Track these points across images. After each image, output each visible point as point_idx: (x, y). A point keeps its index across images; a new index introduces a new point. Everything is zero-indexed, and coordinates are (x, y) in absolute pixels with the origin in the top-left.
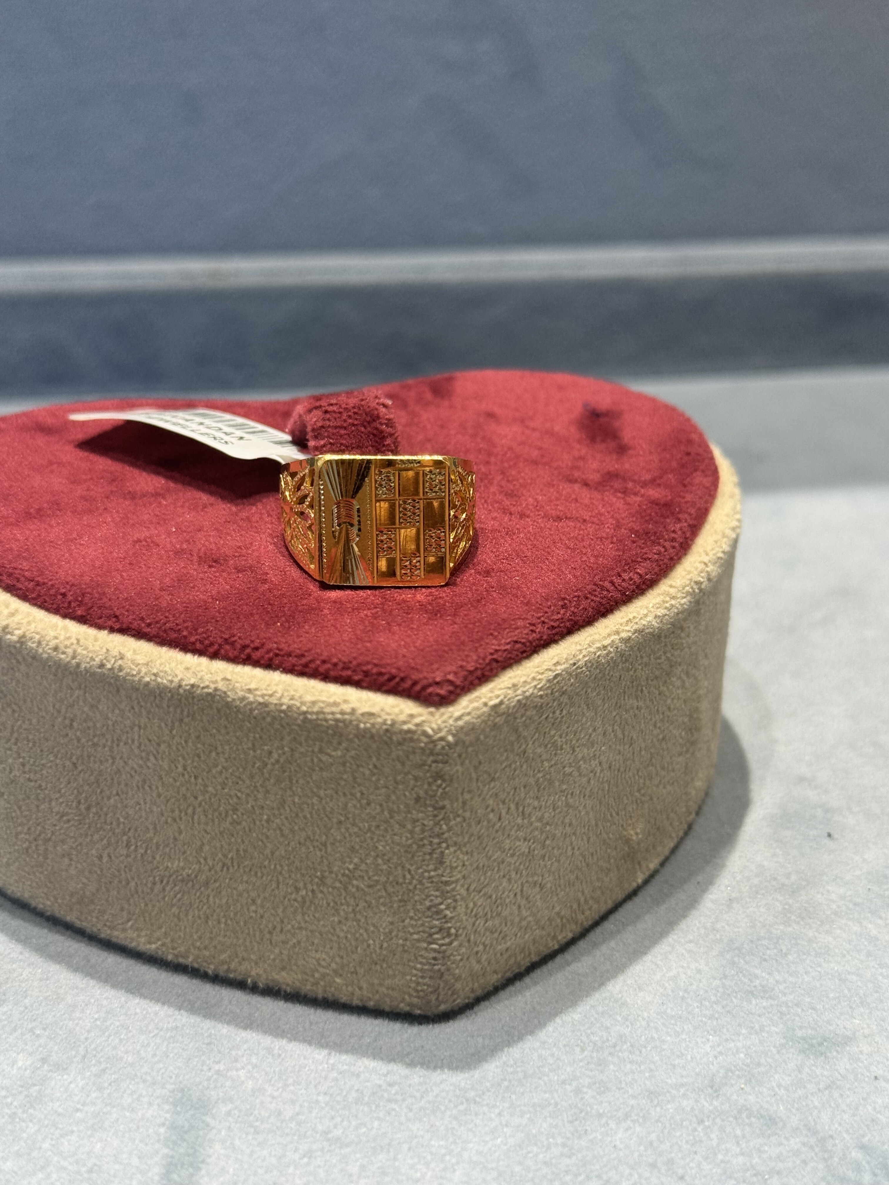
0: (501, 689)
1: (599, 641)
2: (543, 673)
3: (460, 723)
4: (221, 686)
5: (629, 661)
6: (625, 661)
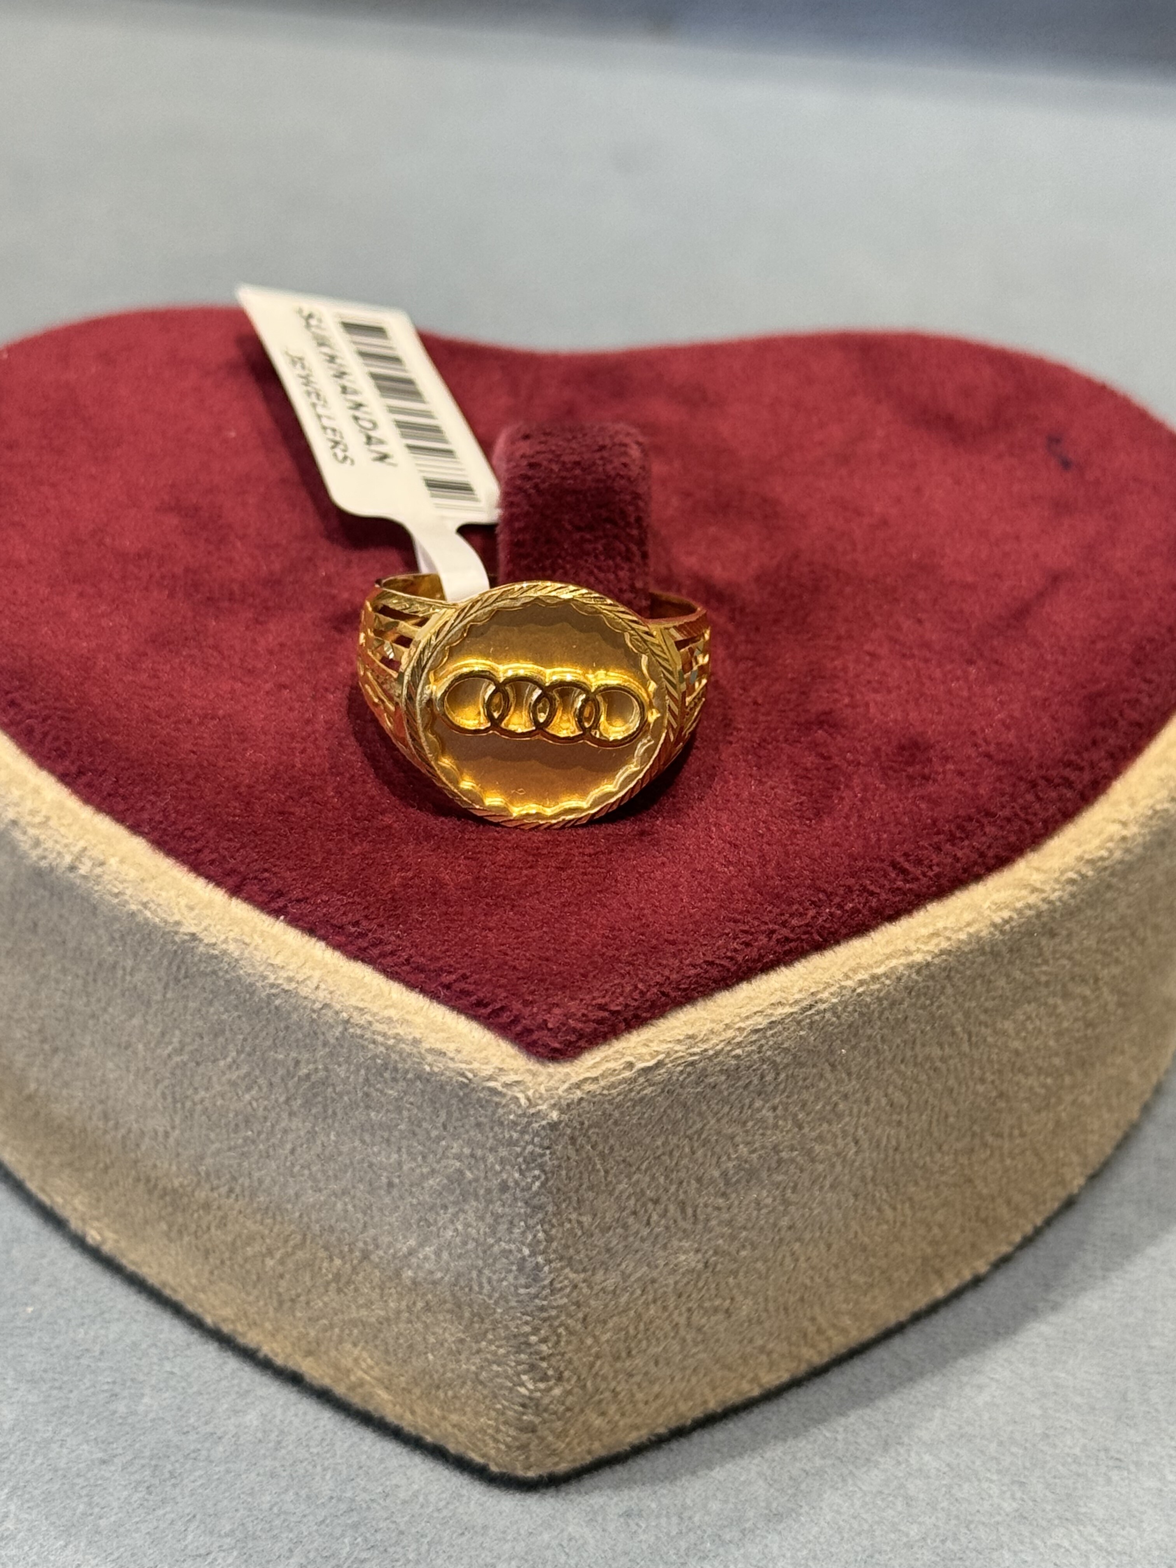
0: (664, 1041)
1: (870, 966)
2: (747, 1018)
3: (579, 1093)
4: (232, 947)
5: (925, 994)
6: (918, 996)
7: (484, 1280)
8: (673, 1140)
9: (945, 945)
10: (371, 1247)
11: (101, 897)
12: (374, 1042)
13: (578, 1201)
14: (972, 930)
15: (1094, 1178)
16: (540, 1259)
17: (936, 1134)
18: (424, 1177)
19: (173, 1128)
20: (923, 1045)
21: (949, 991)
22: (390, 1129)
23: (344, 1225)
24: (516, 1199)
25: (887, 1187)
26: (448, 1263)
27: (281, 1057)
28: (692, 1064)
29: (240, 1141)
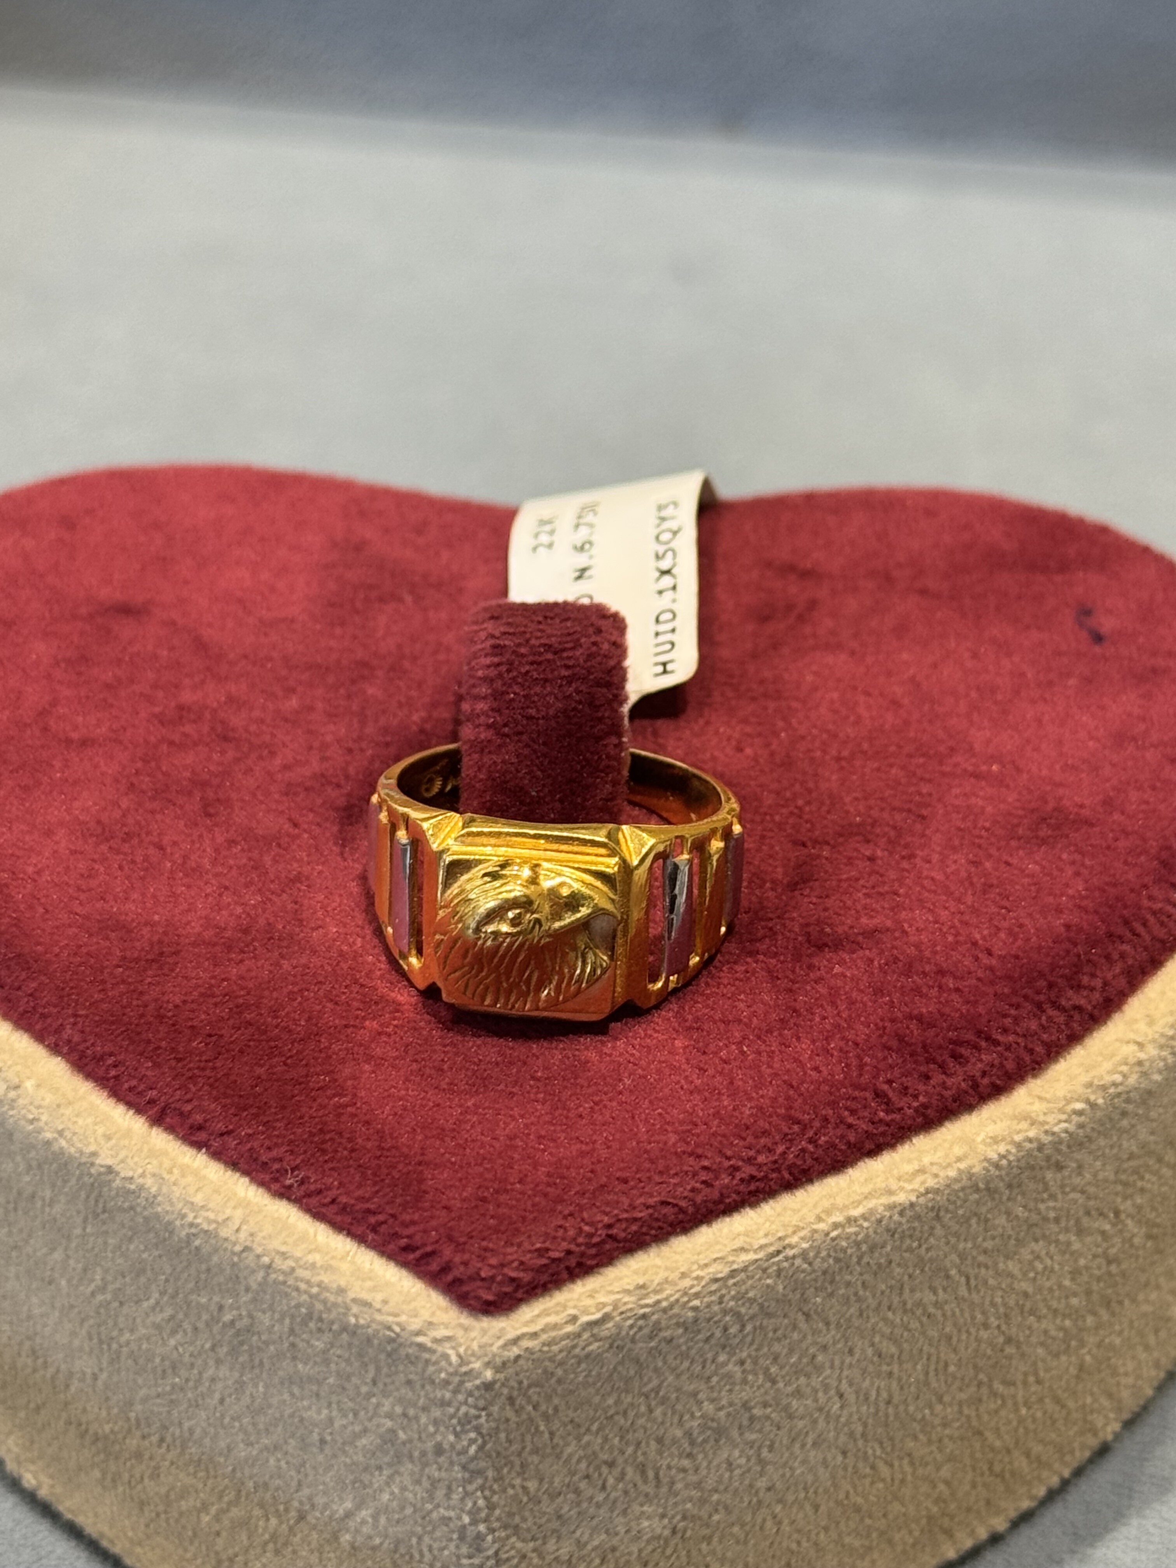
0: (611, 1292)
1: (845, 1207)
2: (706, 1265)
3: (516, 1350)
4: (149, 1182)
5: (911, 1236)
6: (902, 1238)
7: (425, 1550)
8: (629, 1399)
10: (307, 1507)
11: (15, 1122)
12: (297, 1289)
13: (522, 1465)
14: (962, 1166)
16: (482, 1528)
17: (934, 1385)
19: (101, 1370)
20: (912, 1291)
21: (939, 1232)
22: (319, 1383)
23: (278, 1482)
24: (452, 1463)
25: (881, 1443)
26: (386, 1529)
27: (203, 1300)
28: (644, 1316)
29: (168, 1388)
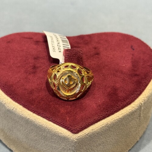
0: (89, 130)
1: (114, 119)
3: (79, 138)
4: (34, 120)
6: (120, 122)
9: (123, 115)
11: (16, 113)
12: (53, 132)
14: (126, 113)
15: (140, 138)
17: (122, 137)
18: (59, 148)
19: (26, 141)
20: (121, 127)
21: (124, 120)
22: (55, 142)
24: (71, 150)
25: (116, 144)
27: (40, 133)
28: (93, 133)
29: (35, 143)
